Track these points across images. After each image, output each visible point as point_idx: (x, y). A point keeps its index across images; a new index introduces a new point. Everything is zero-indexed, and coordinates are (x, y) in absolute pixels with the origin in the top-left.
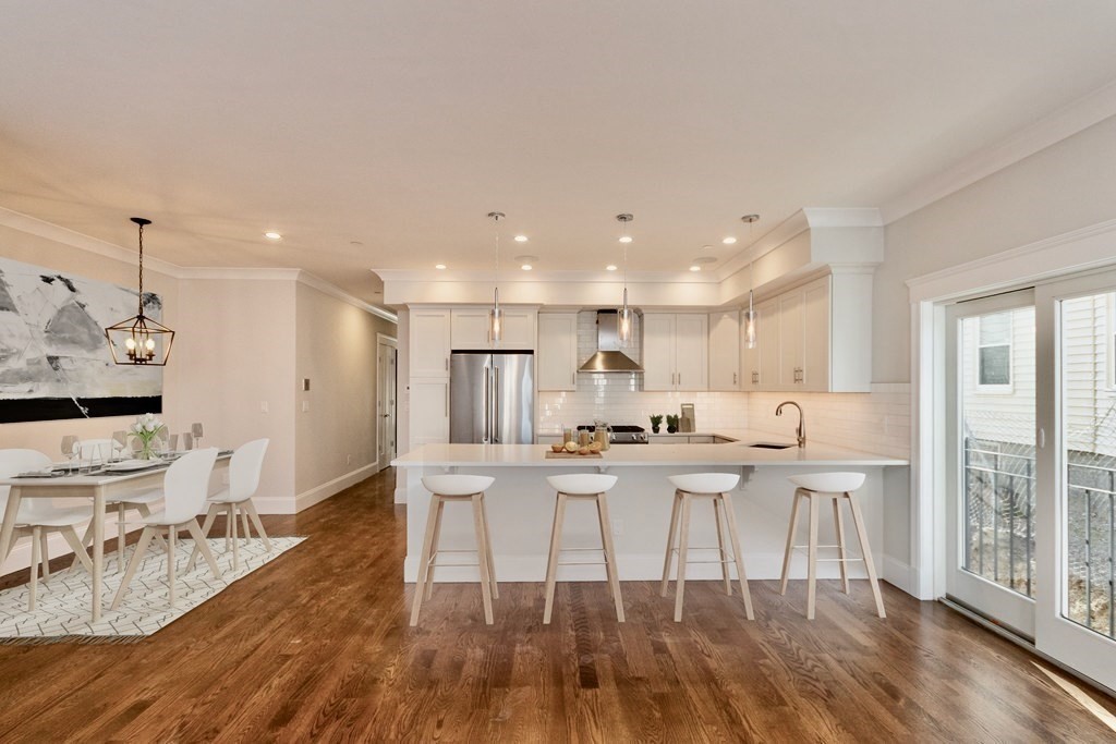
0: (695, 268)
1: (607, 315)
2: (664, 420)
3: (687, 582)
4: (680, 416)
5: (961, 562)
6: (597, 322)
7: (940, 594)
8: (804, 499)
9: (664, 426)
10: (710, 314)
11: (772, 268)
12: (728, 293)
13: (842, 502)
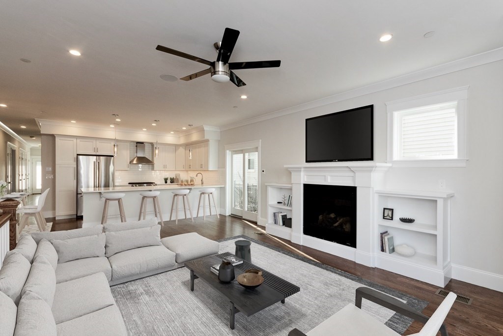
0: (172, 133)
1: (139, 144)
2: (169, 179)
3: (178, 220)
4: (175, 178)
5: (233, 206)
6: (136, 146)
7: (230, 214)
8: (203, 195)
9: (169, 181)
10: (176, 147)
11: (195, 137)
12: (182, 141)
13: (211, 195)
